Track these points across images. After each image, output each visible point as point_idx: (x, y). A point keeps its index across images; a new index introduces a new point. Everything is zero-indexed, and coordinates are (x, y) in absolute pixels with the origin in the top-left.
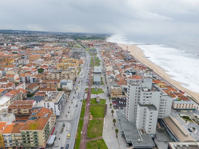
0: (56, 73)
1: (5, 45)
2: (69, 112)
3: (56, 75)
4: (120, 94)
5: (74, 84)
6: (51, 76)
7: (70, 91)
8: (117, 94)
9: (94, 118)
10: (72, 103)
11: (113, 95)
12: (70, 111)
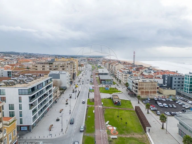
0: (45, 64)
2: (58, 120)
3: (44, 67)
4: (154, 92)
5: (71, 82)
6: (36, 68)
7: (65, 88)
8: (147, 92)
9: (121, 133)
10: (67, 104)
11: (142, 92)
12: (60, 118)
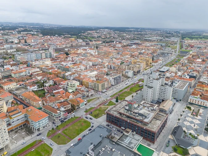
1: (115, 42)
7: (129, 77)
9: (130, 91)
